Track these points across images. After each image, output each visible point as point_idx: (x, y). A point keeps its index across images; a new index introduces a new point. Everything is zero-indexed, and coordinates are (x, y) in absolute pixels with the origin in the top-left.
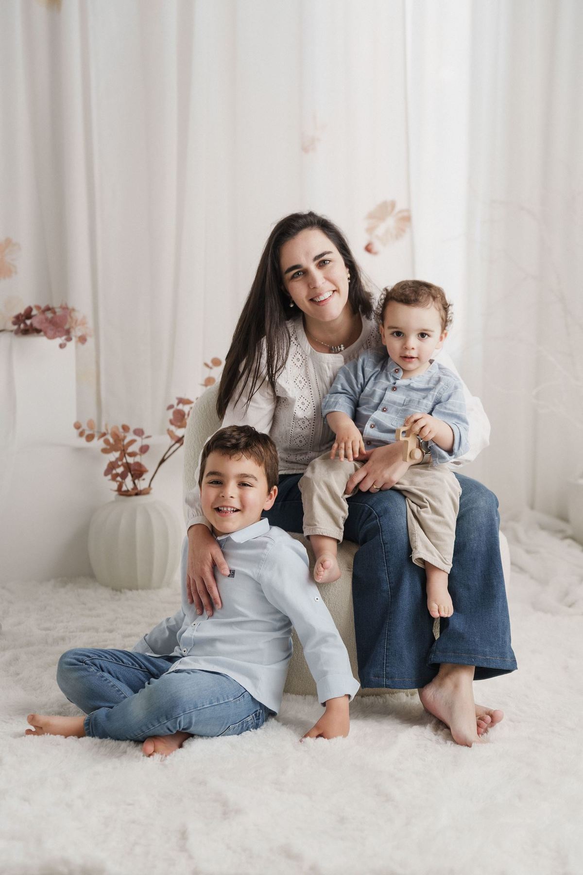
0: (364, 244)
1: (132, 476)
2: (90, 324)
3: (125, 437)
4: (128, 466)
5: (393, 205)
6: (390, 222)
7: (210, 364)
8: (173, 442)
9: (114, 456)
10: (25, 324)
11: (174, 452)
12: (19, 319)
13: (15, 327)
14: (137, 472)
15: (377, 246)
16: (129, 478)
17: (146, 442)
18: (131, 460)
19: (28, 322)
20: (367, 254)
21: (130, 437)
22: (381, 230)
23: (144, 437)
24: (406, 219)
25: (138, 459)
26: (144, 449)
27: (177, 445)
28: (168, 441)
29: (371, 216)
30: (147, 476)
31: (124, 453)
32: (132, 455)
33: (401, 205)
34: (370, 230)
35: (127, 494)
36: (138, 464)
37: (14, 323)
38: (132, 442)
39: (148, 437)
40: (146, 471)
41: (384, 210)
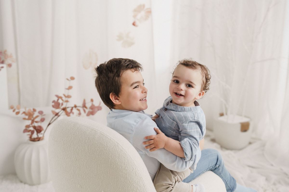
0: (132, 22)
1: (37, 132)
2: (14, 57)
3: (33, 114)
4: (35, 127)
5: (144, 6)
6: (143, 13)
7: (69, 79)
8: (54, 115)
9: (29, 122)
11: (55, 120)
14: (39, 130)
15: (137, 23)
16: (35, 132)
17: (43, 117)
18: (36, 125)
20: (133, 26)
21: (36, 114)
22: (139, 16)
23: (43, 115)
24: (149, 12)
25: (39, 124)
26: (43, 120)
27: (56, 117)
28: (52, 115)
29: (135, 11)
31: (33, 121)
32: (36, 122)
33: (147, 6)
34: (135, 16)
35: (34, 140)
36: (40, 127)
38: (37, 117)
39: (45, 115)
40: (42, 130)
41: (140, 8)
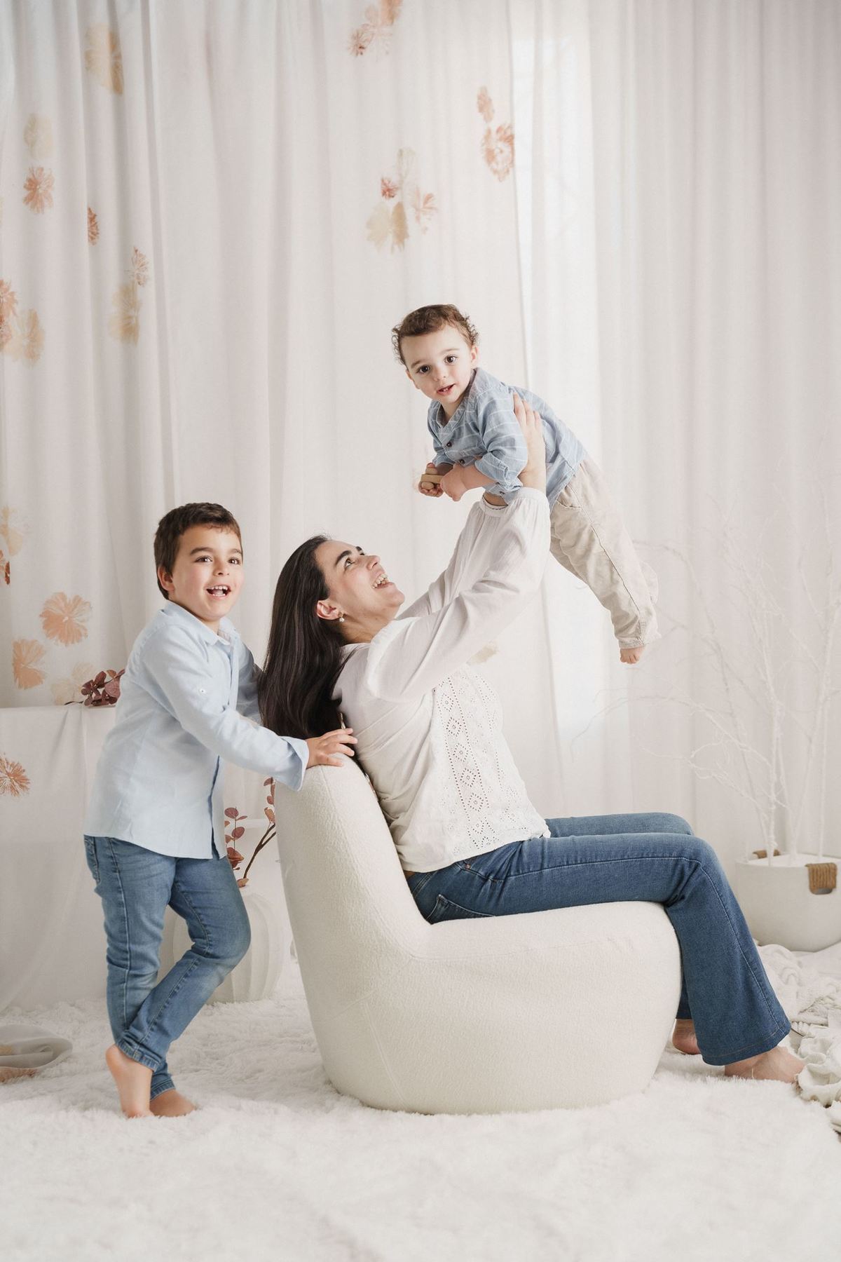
8: (272, 824)
10: (98, 693)
12: (89, 688)
13: (86, 697)
17: (240, 824)
19: (101, 691)
23: (237, 818)
26: (239, 833)
30: (242, 865)
37: (84, 693)
39: (242, 818)
40: (241, 859)
